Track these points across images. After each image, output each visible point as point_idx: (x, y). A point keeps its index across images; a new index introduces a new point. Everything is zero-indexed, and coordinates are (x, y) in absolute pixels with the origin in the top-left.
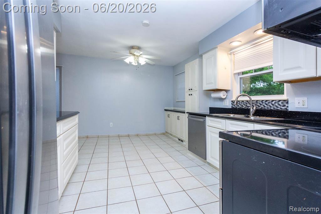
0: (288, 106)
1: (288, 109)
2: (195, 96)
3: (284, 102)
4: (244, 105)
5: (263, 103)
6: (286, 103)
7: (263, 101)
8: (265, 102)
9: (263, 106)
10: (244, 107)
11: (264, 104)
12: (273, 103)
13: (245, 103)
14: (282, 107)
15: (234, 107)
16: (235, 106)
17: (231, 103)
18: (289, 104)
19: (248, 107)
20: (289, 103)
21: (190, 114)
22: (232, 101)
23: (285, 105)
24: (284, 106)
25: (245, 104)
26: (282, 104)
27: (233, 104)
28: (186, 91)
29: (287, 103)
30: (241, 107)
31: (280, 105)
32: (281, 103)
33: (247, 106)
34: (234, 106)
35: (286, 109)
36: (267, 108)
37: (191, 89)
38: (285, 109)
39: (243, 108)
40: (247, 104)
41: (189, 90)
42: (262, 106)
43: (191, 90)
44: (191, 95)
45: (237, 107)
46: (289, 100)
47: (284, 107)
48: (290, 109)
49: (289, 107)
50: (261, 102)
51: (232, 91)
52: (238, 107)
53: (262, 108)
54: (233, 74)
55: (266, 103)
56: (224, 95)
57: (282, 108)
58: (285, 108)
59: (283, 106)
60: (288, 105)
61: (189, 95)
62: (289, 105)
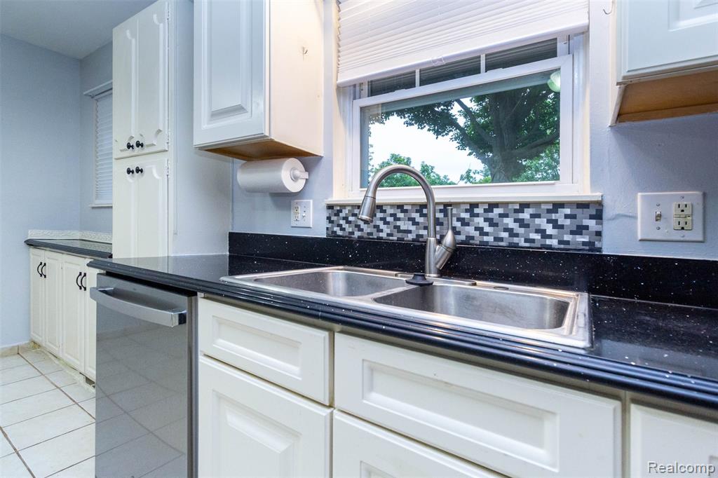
0: (599, 234)
1: (597, 244)
2: (156, 175)
3: (578, 212)
4: (386, 223)
5: (478, 215)
6: (591, 217)
7: (474, 205)
8: (486, 211)
9: (476, 229)
10: (383, 235)
11: (480, 221)
12: (525, 216)
13: (392, 215)
14: (567, 237)
15: (340, 233)
16: (342, 229)
17: (325, 214)
18: (605, 222)
19: (400, 235)
20: (605, 216)
21: (109, 274)
22: (330, 207)
23: (587, 227)
24: (580, 230)
25: (389, 219)
26: (568, 222)
27: (334, 218)
28: (115, 156)
29: (598, 216)
30: (369, 234)
31: (562, 227)
32: (567, 216)
33: (397, 228)
34: (336, 229)
35: (591, 244)
36: (497, 239)
37: (139, 144)
38: (584, 243)
39: (379, 238)
40: (399, 219)
41: (129, 146)
42: (470, 230)
43: (137, 150)
44: (138, 170)
45: (352, 233)
46: (606, 203)
47: (581, 234)
48: (610, 247)
49: (604, 234)
50: (467, 211)
51: (331, 163)
52: (357, 234)
53: (473, 238)
54: (334, 88)
55: (490, 215)
56: (295, 179)
57: (568, 243)
58: (586, 239)
59: (572, 233)
60: (598, 228)
61: (129, 171)
62: (608, 228)
